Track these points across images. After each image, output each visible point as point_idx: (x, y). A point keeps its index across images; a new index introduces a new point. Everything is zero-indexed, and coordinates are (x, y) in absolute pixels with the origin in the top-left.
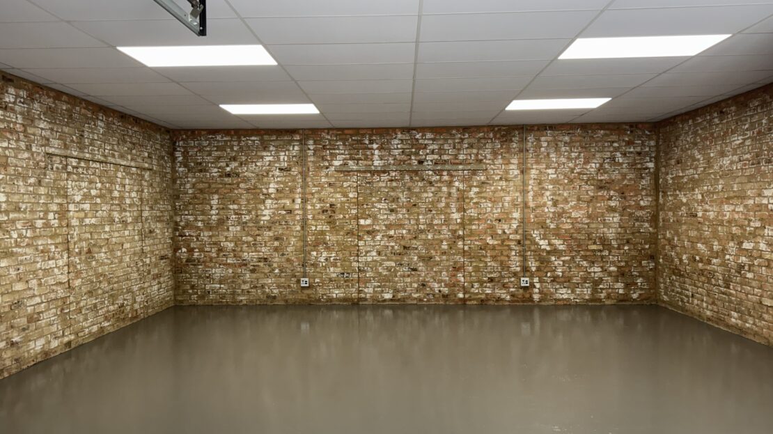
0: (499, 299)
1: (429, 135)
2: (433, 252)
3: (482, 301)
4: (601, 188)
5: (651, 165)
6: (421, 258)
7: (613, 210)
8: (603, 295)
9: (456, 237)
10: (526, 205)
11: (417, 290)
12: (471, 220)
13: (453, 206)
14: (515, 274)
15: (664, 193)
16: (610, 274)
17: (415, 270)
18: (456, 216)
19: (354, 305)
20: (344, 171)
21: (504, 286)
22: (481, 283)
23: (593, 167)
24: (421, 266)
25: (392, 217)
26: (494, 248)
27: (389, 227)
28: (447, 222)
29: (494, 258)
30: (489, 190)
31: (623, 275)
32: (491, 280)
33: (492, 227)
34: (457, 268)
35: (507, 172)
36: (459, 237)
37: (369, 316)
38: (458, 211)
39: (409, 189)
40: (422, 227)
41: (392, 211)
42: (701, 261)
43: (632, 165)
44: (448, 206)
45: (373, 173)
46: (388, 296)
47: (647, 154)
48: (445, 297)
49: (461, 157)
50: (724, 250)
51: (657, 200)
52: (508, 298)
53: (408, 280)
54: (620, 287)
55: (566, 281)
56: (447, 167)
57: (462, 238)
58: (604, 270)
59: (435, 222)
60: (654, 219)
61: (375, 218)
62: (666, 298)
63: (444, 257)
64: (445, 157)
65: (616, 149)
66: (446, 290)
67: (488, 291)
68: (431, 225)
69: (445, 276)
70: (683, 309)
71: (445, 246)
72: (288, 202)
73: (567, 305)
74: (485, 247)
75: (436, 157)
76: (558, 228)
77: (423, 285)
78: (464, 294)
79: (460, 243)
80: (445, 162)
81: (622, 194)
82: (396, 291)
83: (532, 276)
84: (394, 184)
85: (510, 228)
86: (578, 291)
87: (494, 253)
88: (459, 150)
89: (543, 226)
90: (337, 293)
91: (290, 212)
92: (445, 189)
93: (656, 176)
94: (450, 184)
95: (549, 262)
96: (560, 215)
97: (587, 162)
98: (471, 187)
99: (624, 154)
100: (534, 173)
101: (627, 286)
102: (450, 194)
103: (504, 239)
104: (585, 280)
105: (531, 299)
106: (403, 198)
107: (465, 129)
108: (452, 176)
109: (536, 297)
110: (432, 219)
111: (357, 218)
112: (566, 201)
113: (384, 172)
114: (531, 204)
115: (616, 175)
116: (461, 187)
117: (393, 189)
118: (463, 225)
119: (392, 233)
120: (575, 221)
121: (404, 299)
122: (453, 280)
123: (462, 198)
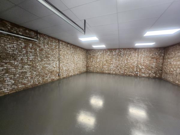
0: (132, 75)
1: (122, 50)
3: (129, 75)
4: (152, 58)
5: (163, 55)
6: (120, 68)
7: (154, 62)
8: (151, 76)
10: (138, 61)
11: (119, 73)
14: (135, 71)
15: (165, 60)
16: (152, 73)
17: (119, 70)
19: (109, 74)
20: (109, 55)
21: (133, 73)
22: (129, 72)
23: (151, 55)
25: (116, 62)
30: (132, 58)
31: (155, 73)
32: (131, 72)
33: (132, 64)
35: (135, 55)
37: (111, 76)
38: (126, 61)
39: (119, 58)
42: (171, 72)
43: (159, 55)
45: (113, 55)
46: (114, 73)
47: (162, 53)
50: (176, 70)
51: (164, 61)
52: (134, 75)
53: (117, 71)
54: (154, 75)
55: (144, 73)
56: (125, 54)
58: (151, 72)
60: (163, 64)
61: (113, 62)
62: (163, 77)
63: (123, 68)
65: (156, 52)
68: (121, 63)
69: (123, 71)
70: (167, 79)
71: (124, 66)
72: (101, 59)
73: (144, 77)
74: (130, 67)
75: (123, 53)
76: (143, 64)
78: (126, 74)
79: (126, 66)
81: (156, 59)
82: (115, 72)
83: (138, 72)
84: (116, 57)
85: (135, 64)
86: (146, 75)
87: (132, 68)
88: (127, 52)
89: (141, 64)
90: (107, 72)
93: (164, 57)
95: (141, 70)
96: (144, 63)
97: (150, 54)
98: (129, 58)
99: (158, 53)
100: (140, 56)
101: (156, 75)
102: (125, 59)
103: (134, 66)
104: (147, 73)
105: (137, 75)
107: (128, 49)
108: (126, 56)
109: (138, 75)
111: (110, 62)
112: (145, 60)
113: (115, 55)
114: (139, 61)
115: (155, 56)
116: (127, 58)
118: (127, 63)
119: (115, 64)
120: (147, 64)
121: (116, 74)
122: (125, 71)
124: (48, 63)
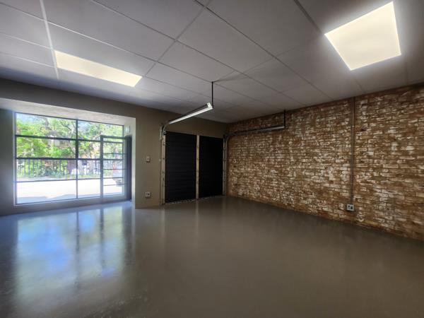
124: (310, 167)
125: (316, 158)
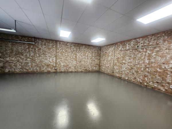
0: (159, 89)
1: (141, 39)
2: (139, 70)
3: (153, 88)
6: (135, 71)
9: (146, 67)
11: (133, 79)
12: (152, 63)
13: (146, 58)
14: (168, 83)
17: (134, 74)
18: (147, 61)
19: (120, 78)
20: (121, 50)
21: (162, 86)
22: (153, 82)
24: (135, 73)
26: (160, 72)
27: (128, 63)
28: (144, 63)
29: (159, 76)
32: (157, 82)
33: (160, 66)
34: (145, 76)
36: (147, 67)
37: (122, 82)
38: (148, 60)
39: (134, 54)
40: (136, 63)
41: (130, 59)
44: (144, 58)
45: (126, 50)
46: (127, 78)
48: (141, 83)
49: (150, 44)
52: (164, 90)
53: (132, 76)
56: (145, 47)
57: (148, 68)
59: (140, 62)
63: (142, 72)
64: (145, 44)
66: (141, 81)
67: (156, 86)
72: (112, 57)
74: (157, 71)
77: (135, 78)
78: (147, 84)
79: (147, 69)
80: (145, 46)
84: (131, 53)
87: (160, 74)
88: (150, 41)
90: (117, 75)
91: (112, 59)
92: (144, 53)
94: (146, 52)
102: (145, 55)
103: (165, 70)
106: (132, 56)
108: (147, 50)
110: (140, 61)
111: (122, 60)
113: (129, 50)
116: (150, 52)
117: (130, 54)
118: (149, 64)
119: (129, 64)
121: (130, 80)
122: (144, 79)
123: (150, 56)
124: (45, 58)
125: (46, 55)
